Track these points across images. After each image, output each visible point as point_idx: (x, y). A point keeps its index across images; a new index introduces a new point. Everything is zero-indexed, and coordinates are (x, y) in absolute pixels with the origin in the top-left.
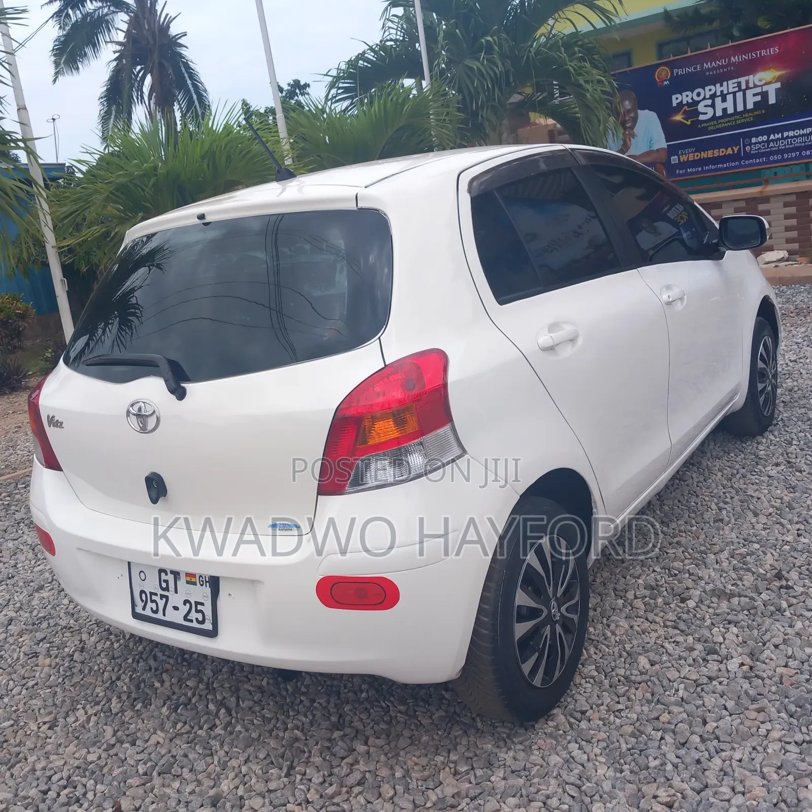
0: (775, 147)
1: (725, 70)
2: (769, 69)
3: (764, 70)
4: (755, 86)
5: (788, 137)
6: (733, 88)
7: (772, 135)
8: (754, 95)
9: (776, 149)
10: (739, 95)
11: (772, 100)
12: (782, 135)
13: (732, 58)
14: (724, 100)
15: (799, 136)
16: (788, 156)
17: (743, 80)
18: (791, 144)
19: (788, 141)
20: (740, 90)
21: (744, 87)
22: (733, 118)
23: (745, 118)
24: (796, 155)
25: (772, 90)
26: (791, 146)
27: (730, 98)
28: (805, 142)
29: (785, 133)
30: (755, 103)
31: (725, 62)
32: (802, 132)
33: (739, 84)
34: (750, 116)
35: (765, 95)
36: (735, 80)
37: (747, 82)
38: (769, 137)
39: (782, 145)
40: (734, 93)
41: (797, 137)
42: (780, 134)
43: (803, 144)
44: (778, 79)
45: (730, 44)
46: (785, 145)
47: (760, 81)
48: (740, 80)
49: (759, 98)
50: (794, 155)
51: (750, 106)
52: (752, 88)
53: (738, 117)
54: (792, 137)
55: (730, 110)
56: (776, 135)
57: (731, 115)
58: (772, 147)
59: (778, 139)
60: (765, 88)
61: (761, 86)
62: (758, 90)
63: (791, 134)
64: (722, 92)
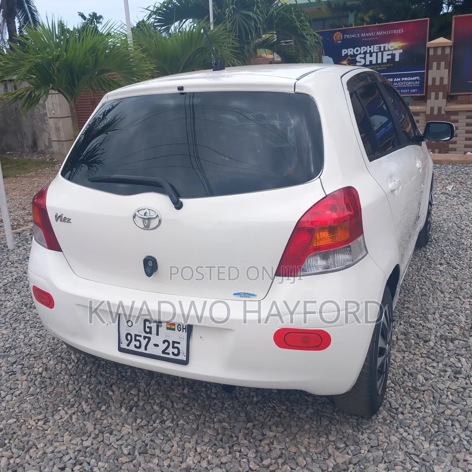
0: (396, 85)
1: (373, 39)
2: (397, 41)
3: (394, 41)
4: (389, 50)
5: (404, 81)
6: (377, 49)
7: (395, 79)
8: (388, 55)
9: (397, 86)
10: (380, 54)
11: (397, 59)
12: (401, 79)
13: (377, 32)
14: (371, 56)
15: (410, 81)
16: (403, 91)
17: (382, 46)
18: (405, 85)
19: (404, 83)
20: (380, 51)
21: (382, 50)
22: (375, 67)
23: (382, 67)
24: (407, 91)
25: (397, 53)
26: (405, 86)
27: (374, 55)
28: (413, 84)
29: (402, 78)
30: (388, 59)
31: (373, 34)
32: (411, 79)
33: (380, 48)
34: (384, 67)
35: (393, 55)
36: (378, 45)
37: (384, 47)
38: (394, 80)
39: (400, 85)
40: (377, 53)
41: (408, 81)
42: (400, 79)
43: (412, 86)
44: (401, 48)
45: (377, 24)
46: (402, 85)
47: (392, 47)
48: (380, 45)
49: (390, 57)
50: (406, 91)
51: (385, 61)
52: (387, 51)
53: (378, 66)
54: (406, 81)
55: (374, 62)
56: (398, 79)
57: (374, 65)
58: (395, 85)
59: (399, 81)
60: (394, 52)
61: (392, 50)
62: (390, 52)
63: (406, 79)
64: (370, 51)
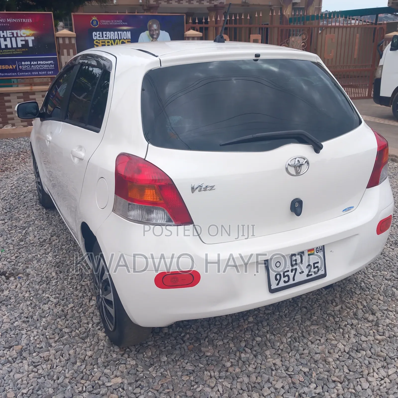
0: (34, 68)
1: (5, 25)
2: (28, 29)
3: (25, 29)
4: (21, 36)
5: (40, 64)
6: (10, 35)
7: (32, 62)
8: (21, 41)
9: (35, 69)
10: (13, 39)
11: (31, 45)
12: (37, 63)
13: (8, 19)
14: (5, 40)
15: (46, 64)
16: (41, 73)
17: (15, 32)
18: (42, 67)
19: (40, 66)
20: (13, 36)
21: (15, 35)
22: (11, 50)
23: (18, 51)
24: (45, 73)
25: (30, 40)
26: (42, 69)
27: (8, 39)
28: (49, 67)
29: (38, 62)
30: (22, 45)
31: (4, 21)
32: (46, 62)
33: (13, 34)
34: (20, 51)
35: (27, 41)
36: (11, 31)
37: (17, 34)
38: (31, 63)
39: (37, 67)
40: (11, 38)
41: (44, 64)
42: (36, 62)
43: (48, 69)
44: (33, 35)
45: (5, 12)
46: (39, 68)
47: (24, 34)
48: (13, 31)
49: (24, 43)
50: (44, 73)
51: (20, 46)
52: (19, 37)
53: (14, 50)
54: (42, 64)
55: (9, 46)
56: (34, 62)
57: (10, 49)
58: (33, 68)
59: (35, 65)
60: (27, 38)
61: (25, 37)
62: (23, 39)
63: (41, 62)
64: (4, 36)
